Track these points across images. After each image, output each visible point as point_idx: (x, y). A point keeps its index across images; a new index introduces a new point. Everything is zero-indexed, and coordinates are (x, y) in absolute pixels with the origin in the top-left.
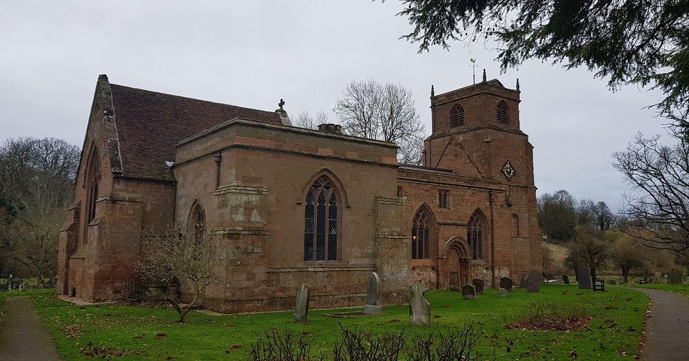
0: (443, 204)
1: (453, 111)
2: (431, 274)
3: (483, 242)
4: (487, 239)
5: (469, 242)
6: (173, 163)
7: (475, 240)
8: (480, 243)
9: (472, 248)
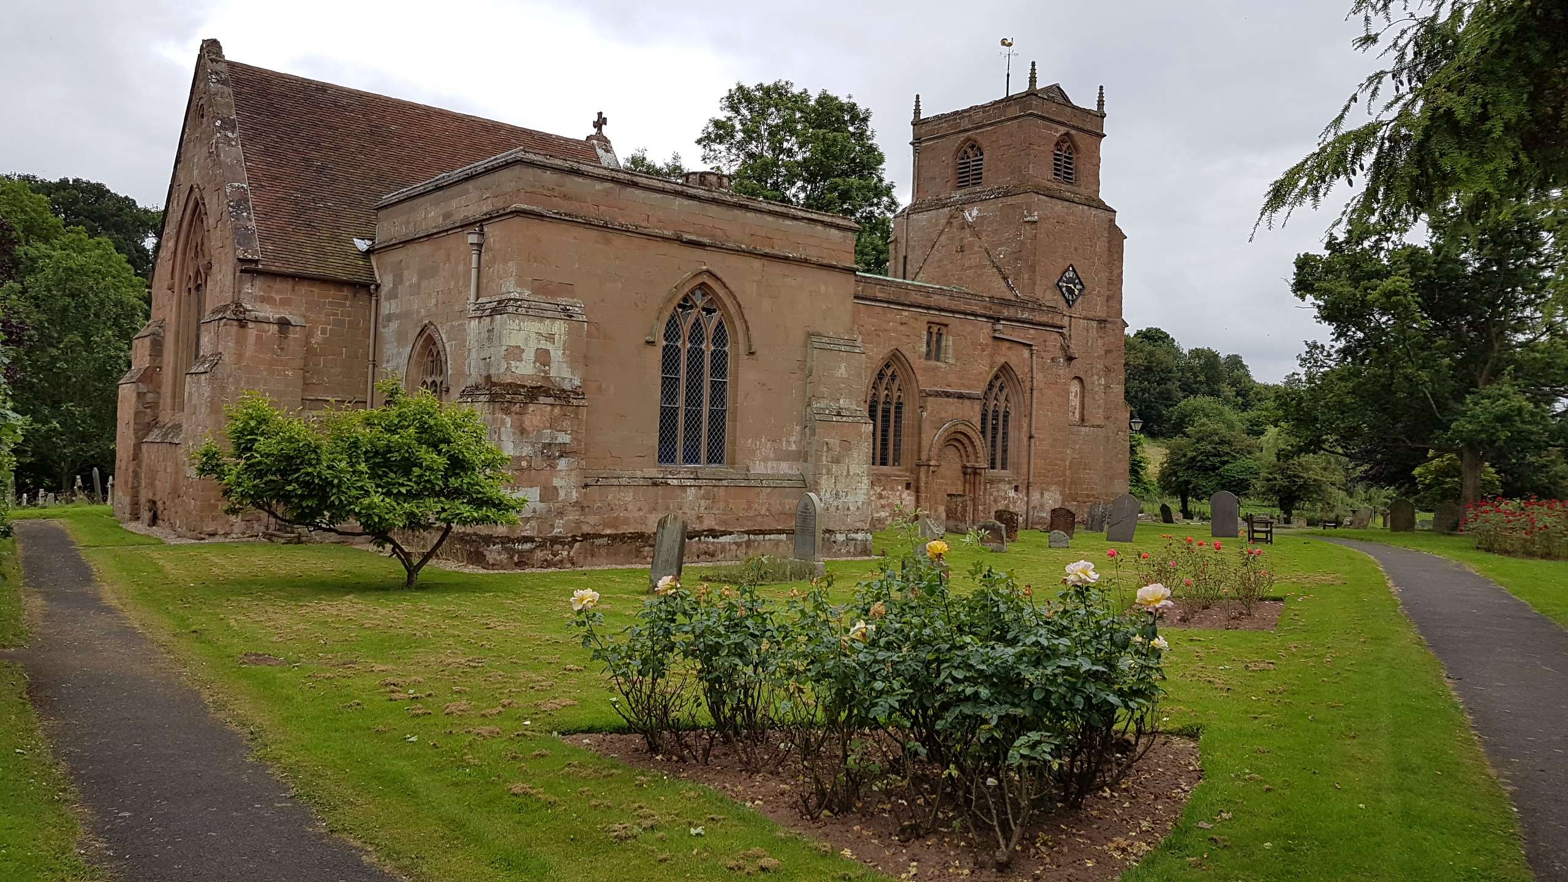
0: (934, 351)
1: (961, 153)
2: (904, 496)
3: (1012, 434)
4: (1020, 427)
5: (983, 432)
6: (369, 243)
7: (995, 428)
8: (1005, 434)
9: (989, 444)
